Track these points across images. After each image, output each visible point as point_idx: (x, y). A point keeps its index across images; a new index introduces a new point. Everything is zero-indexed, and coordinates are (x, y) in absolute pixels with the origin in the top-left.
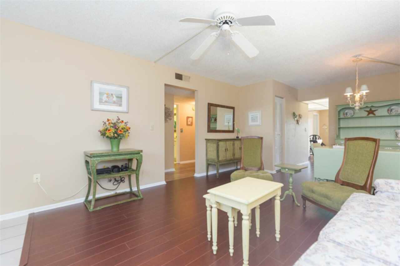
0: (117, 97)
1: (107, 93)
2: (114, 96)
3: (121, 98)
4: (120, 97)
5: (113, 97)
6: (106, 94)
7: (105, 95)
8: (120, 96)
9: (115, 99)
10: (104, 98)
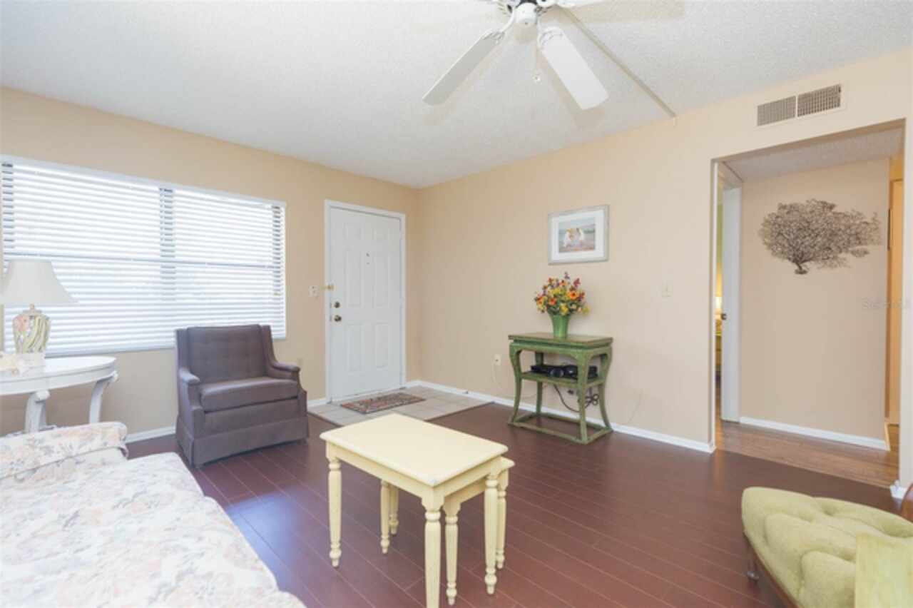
0: (587, 232)
1: (569, 229)
2: (581, 231)
3: (594, 231)
4: (591, 232)
5: (580, 234)
6: (568, 231)
7: (567, 234)
8: (591, 229)
9: (582, 237)
10: (567, 240)
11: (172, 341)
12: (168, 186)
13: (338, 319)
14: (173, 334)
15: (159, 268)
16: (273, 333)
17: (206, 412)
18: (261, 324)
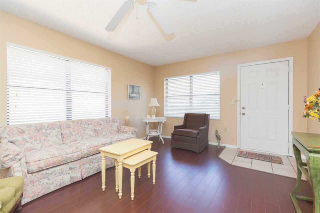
11: (184, 116)
12: (191, 75)
13: (244, 114)
14: (184, 115)
15: (189, 97)
16: (210, 117)
17: (175, 135)
18: (207, 114)
